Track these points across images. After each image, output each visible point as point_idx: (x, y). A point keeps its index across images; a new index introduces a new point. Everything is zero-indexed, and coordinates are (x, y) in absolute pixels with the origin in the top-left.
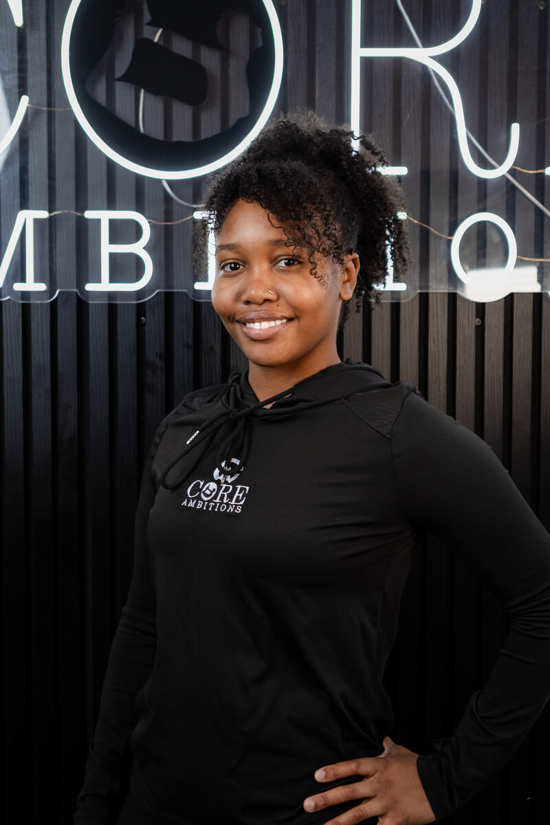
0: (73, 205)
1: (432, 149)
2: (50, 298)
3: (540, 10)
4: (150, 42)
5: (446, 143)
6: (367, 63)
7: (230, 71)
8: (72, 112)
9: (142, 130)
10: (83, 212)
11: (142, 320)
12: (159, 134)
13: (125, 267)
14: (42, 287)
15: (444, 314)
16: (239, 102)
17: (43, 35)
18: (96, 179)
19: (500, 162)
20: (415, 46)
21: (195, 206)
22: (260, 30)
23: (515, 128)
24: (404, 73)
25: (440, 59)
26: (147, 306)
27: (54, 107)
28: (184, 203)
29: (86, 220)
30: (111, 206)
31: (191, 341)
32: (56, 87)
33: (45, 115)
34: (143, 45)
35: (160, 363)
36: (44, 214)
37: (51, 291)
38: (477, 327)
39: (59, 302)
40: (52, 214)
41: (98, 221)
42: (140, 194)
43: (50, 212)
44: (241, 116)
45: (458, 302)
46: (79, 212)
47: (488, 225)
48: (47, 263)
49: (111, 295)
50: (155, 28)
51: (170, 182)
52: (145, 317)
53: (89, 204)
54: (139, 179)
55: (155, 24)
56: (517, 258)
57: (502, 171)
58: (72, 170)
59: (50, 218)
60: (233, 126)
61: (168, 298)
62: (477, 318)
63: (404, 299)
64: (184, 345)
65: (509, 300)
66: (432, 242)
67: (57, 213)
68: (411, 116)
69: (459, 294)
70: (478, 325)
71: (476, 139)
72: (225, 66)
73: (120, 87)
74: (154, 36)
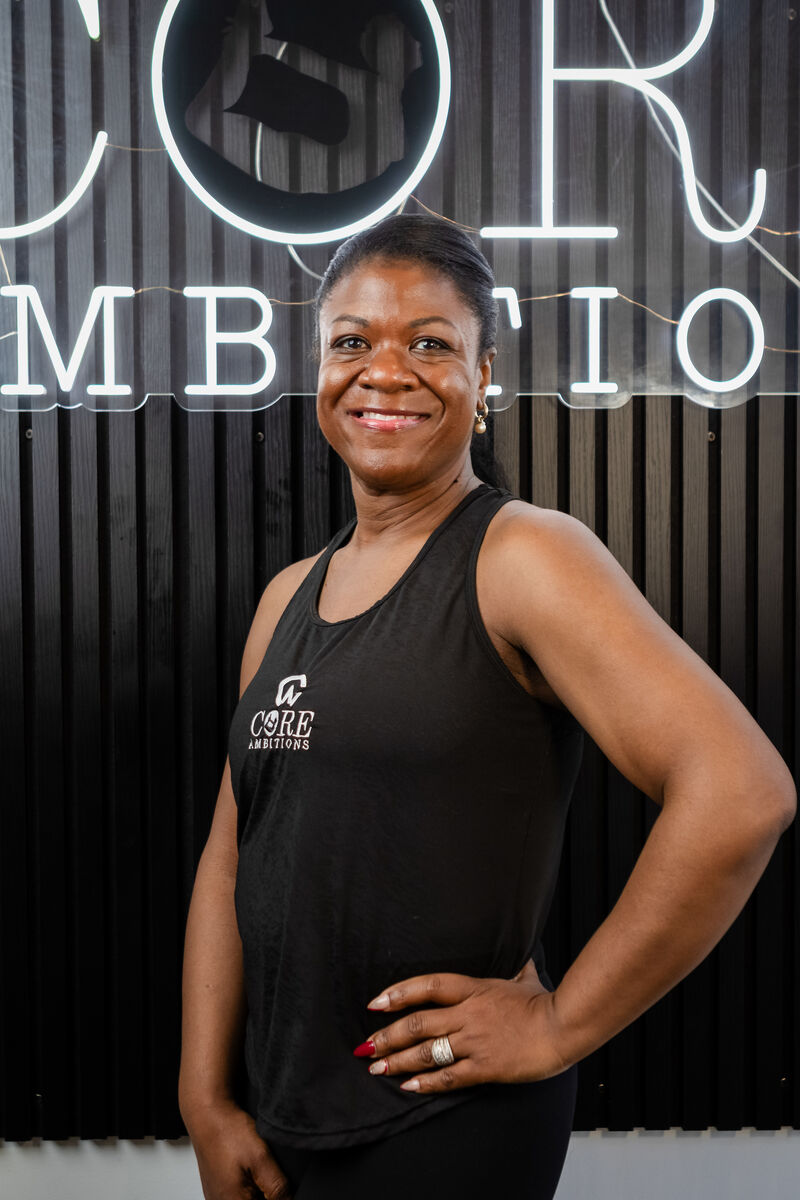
0: (166, 278)
1: (648, 203)
2: (136, 406)
3: (790, 21)
4: (272, 59)
5: (668, 197)
6: (563, 89)
7: (378, 99)
8: (165, 153)
9: (259, 179)
10: (182, 289)
11: (260, 437)
12: (282, 183)
13: (239, 363)
14: (126, 390)
15: (667, 425)
16: (390, 142)
17: (126, 50)
18: (197, 245)
19: (741, 221)
20: (627, 66)
22: (418, 45)
23: (761, 175)
24: (610, 103)
25: (660, 83)
26: (267, 418)
27: (141, 147)
28: (317, 277)
29: (185, 299)
30: (218, 279)
31: (326, 465)
32: (144, 120)
33: (129, 158)
34: (261, 65)
35: (284, 494)
36: (128, 292)
37: (139, 395)
38: (710, 443)
39: (147, 411)
41: (202, 302)
42: (257, 263)
43: (136, 288)
44: (393, 161)
45: (685, 409)
46: (175, 289)
47: (724, 306)
48: (132, 358)
49: (219, 401)
50: (278, 42)
51: (297, 248)
52: (264, 433)
53: (189, 278)
54: (256, 245)
55: (277, 35)
56: (764, 350)
57: (742, 233)
58: (166, 232)
59: (136, 297)
60: (381, 176)
61: (296, 405)
62: (710, 430)
63: (613, 405)
64: (317, 469)
65: (753, 406)
66: (650, 328)
67: (145, 289)
68: (620, 161)
69: (686, 398)
70: (711, 440)
71: (707, 189)
72: (371, 92)
73: (230, 121)
74: (276, 52)
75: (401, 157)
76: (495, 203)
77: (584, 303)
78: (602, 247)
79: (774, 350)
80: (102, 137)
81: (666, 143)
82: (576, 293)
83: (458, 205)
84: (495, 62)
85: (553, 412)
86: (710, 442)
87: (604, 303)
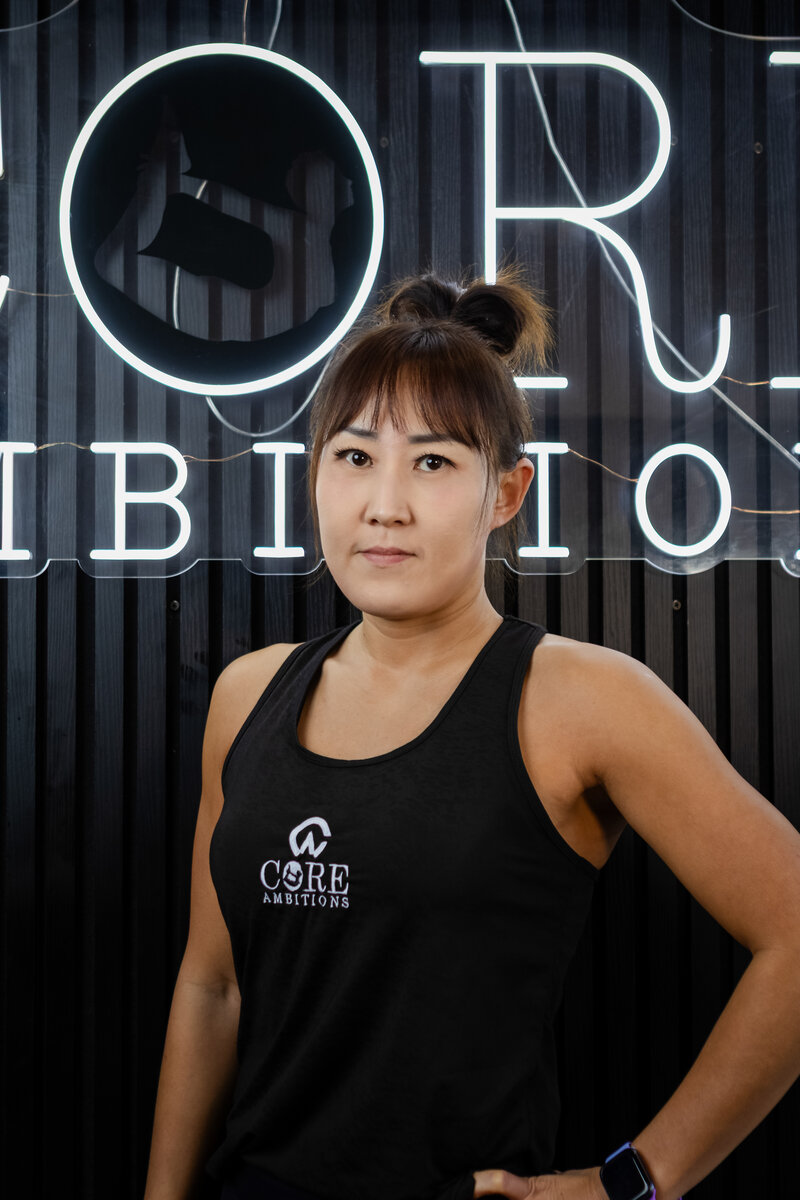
0: (73, 433)
1: (603, 352)
2: (36, 572)
3: (755, 154)
4: (193, 198)
5: (624, 343)
6: (507, 229)
7: (307, 241)
8: (73, 299)
9: (177, 326)
10: (89, 444)
11: (174, 605)
12: (200, 329)
13: (149, 525)
14: (25, 555)
15: (626, 593)
16: (319, 286)
17: (32, 189)
18: (108, 397)
19: (704, 371)
20: (577, 204)
21: (254, 435)
22: (350, 183)
23: (725, 321)
24: (560, 243)
25: (612, 222)
26: (183, 582)
27: (47, 293)
28: (238, 431)
29: (93, 455)
30: (130, 435)
31: (247, 636)
32: (50, 263)
33: (34, 304)
34: (179, 203)
35: (201, 668)
36: (30, 448)
37: (39, 560)
39: (50, 578)
40: (40, 448)
41: (111, 457)
42: (173, 417)
43: (38, 444)
44: (322, 305)
45: (647, 575)
46: (82, 445)
47: (687, 462)
48: (33, 520)
49: (130, 566)
50: (197, 180)
51: (217, 400)
52: (179, 601)
53: (97, 433)
54: (172, 395)
55: (196, 173)
56: (732, 510)
57: (707, 382)
58: (73, 384)
59: (39, 452)
60: (311, 320)
61: (215, 571)
62: (674, 599)
63: (566, 572)
64: (237, 641)
65: (722, 571)
66: (606, 486)
67: (48, 445)
68: (571, 304)
69: (647, 563)
70: (676, 608)
71: (668, 337)
73: (144, 264)
74: (196, 193)
75: (331, 302)
78: (551, 396)
79: (742, 510)
80: (4, 283)
81: (621, 286)
84: (433, 200)
85: (499, 579)
86: (674, 611)
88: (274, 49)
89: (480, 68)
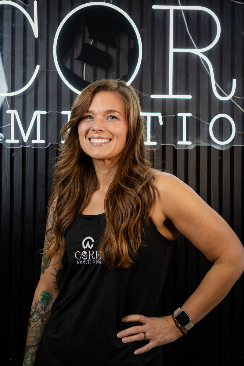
0: (56, 108)
1: (201, 89)
2: (46, 146)
4: (89, 44)
5: (207, 86)
6: (175, 54)
7: (121, 56)
9: (84, 79)
10: (61, 112)
14: (43, 142)
15: (206, 155)
17: (45, 41)
18: (65, 98)
19: (228, 94)
20: (194, 48)
23: (234, 81)
24: (190, 59)
25: (204, 53)
27: (49, 70)
29: (62, 115)
32: (50, 62)
33: (46, 73)
34: (86, 46)
36: (45, 112)
37: (47, 143)
38: (219, 160)
39: (49, 148)
41: (67, 116)
43: (47, 111)
45: (212, 150)
46: (59, 112)
47: (223, 119)
48: (45, 132)
53: (63, 108)
55: (91, 38)
56: (235, 132)
57: (229, 97)
58: (56, 95)
59: (47, 113)
62: (219, 156)
63: (190, 148)
65: (232, 149)
66: (201, 125)
67: (50, 112)
68: (192, 76)
69: (212, 146)
70: (220, 159)
71: (218, 85)
72: (118, 55)
73: (76, 62)
74: (90, 42)
75: (127, 74)
76: (155, 88)
77: (182, 118)
78: (187, 101)
79: (238, 132)
80: (38, 67)
81: (206, 70)
82: (179, 115)
83: (144, 88)
84: (155, 46)
85: (172, 150)
87: (188, 118)
88: (112, 4)
89: (169, 10)
